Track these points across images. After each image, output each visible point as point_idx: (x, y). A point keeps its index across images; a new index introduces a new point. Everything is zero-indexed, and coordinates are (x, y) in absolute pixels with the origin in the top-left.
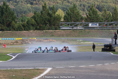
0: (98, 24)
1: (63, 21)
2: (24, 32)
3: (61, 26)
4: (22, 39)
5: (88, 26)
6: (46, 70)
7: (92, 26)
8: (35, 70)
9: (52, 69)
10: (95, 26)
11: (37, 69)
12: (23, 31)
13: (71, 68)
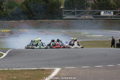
0: (112, 13)
1: (64, 9)
2: (13, 22)
3: (64, 14)
4: (9, 30)
5: (100, 15)
6: (53, 72)
7: (105, 15)
8: (39, 70)
9: (61, 70)
10: (108, 15)
11: (43, 70)
12: (11, 21)
13: (85, 69)
